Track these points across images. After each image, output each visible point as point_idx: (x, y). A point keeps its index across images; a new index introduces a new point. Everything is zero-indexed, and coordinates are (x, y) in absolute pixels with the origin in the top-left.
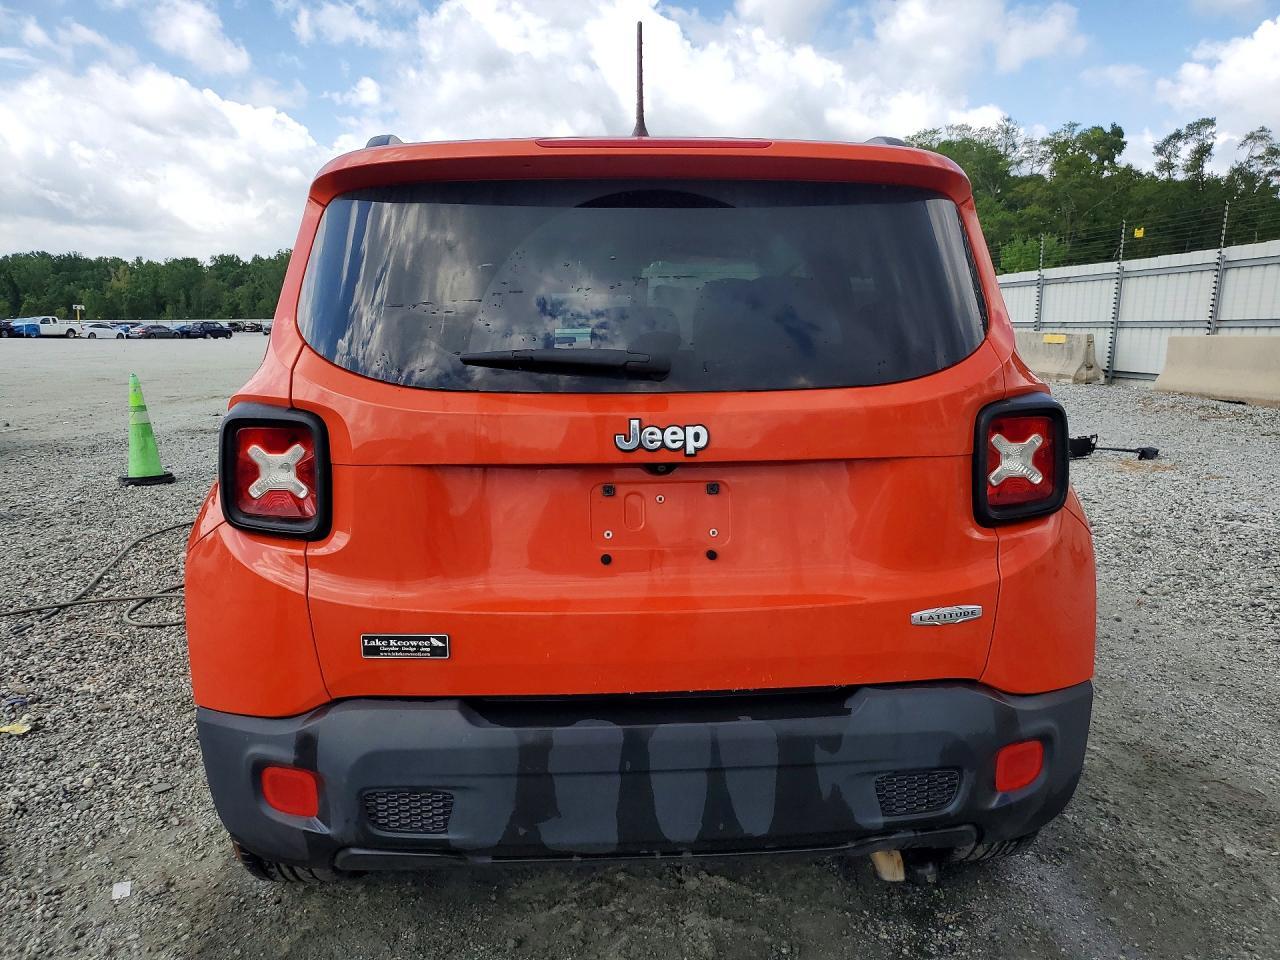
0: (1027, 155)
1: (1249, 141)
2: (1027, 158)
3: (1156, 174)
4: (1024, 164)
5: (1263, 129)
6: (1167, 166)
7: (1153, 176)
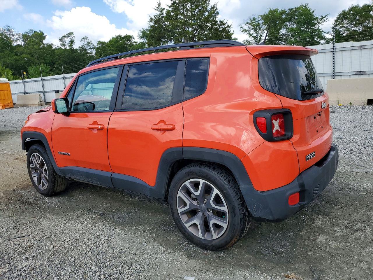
0: (18, 38)
1: (83, 40)
2: (19, 39)
3: (61, 47)
4: (18, 41)
5: (86, 37)
6: (63, 45)
7: (60, 47)
